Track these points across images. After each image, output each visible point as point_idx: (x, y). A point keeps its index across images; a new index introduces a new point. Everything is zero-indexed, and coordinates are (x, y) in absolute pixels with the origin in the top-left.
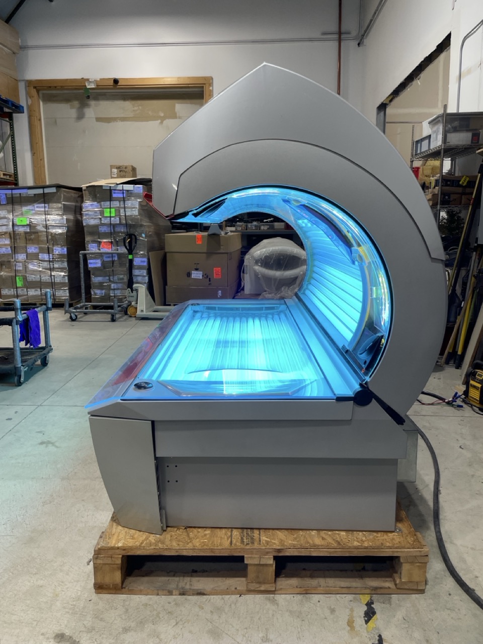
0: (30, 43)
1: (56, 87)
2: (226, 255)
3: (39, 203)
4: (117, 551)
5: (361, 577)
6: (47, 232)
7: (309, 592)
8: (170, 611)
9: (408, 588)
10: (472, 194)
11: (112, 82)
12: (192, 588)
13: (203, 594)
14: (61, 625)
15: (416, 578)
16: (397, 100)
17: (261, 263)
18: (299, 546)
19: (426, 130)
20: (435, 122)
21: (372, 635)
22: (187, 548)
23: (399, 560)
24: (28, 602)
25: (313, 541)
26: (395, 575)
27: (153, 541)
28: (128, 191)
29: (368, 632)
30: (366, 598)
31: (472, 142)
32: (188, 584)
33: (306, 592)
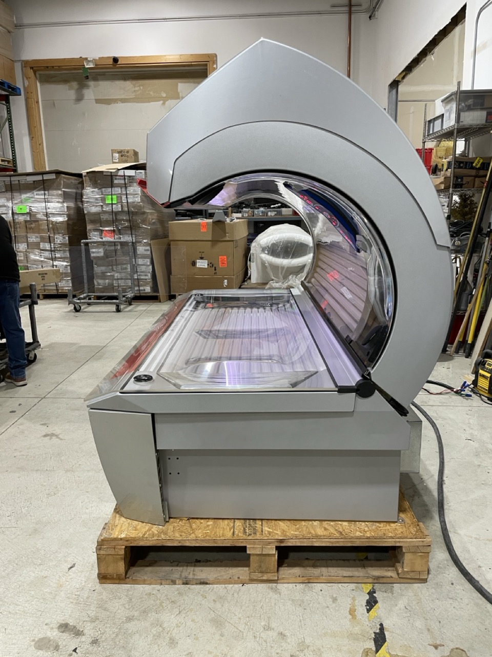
0: (26, 21)
1: (53, 67)
2: (232, 242)
3: (40, 190)
4: (120, 542)
5: (364, 566)
6: (47, 220)
7: (311, 581)
8: (173, 600)
9: (409, 577)
10: (486, 176)
11: (112, 60)
12: (196, 577)
13: (207, 584)
14: (65, 615)
15: (418, 568)
16: (409, 77)
17: (268, 251)
18: (301, 537)
19: (439, 108)
20: (448, 100)
21: (373, 624)
22: (190, 539)
23: (402, 550)
24: (33, 593)
25: (315, 531)
26: (397, 564)
27: (156, 532)
28: (129, 176)
29: (369, 621)
30: (369, 587)
31: (486, 122)
32: (191, 573)
33: (308, 581)
